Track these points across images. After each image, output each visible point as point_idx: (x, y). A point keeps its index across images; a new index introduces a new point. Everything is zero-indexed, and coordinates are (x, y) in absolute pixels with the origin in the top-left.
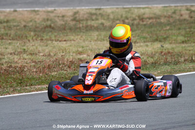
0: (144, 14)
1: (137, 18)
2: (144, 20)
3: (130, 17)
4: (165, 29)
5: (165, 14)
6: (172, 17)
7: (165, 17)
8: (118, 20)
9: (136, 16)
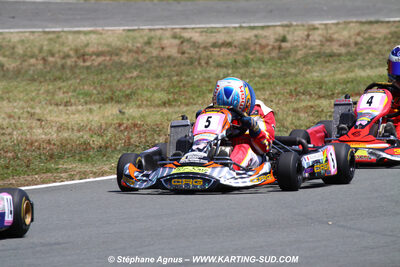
0: (87, 45)
1: (72, 53)
2: (86, 57)
3: (59, 51)
4: (129, 76)
5: (130, 45)
6: (143, 52)
7: (130, 51)
8: (32, 57)
9: (71, 49)
